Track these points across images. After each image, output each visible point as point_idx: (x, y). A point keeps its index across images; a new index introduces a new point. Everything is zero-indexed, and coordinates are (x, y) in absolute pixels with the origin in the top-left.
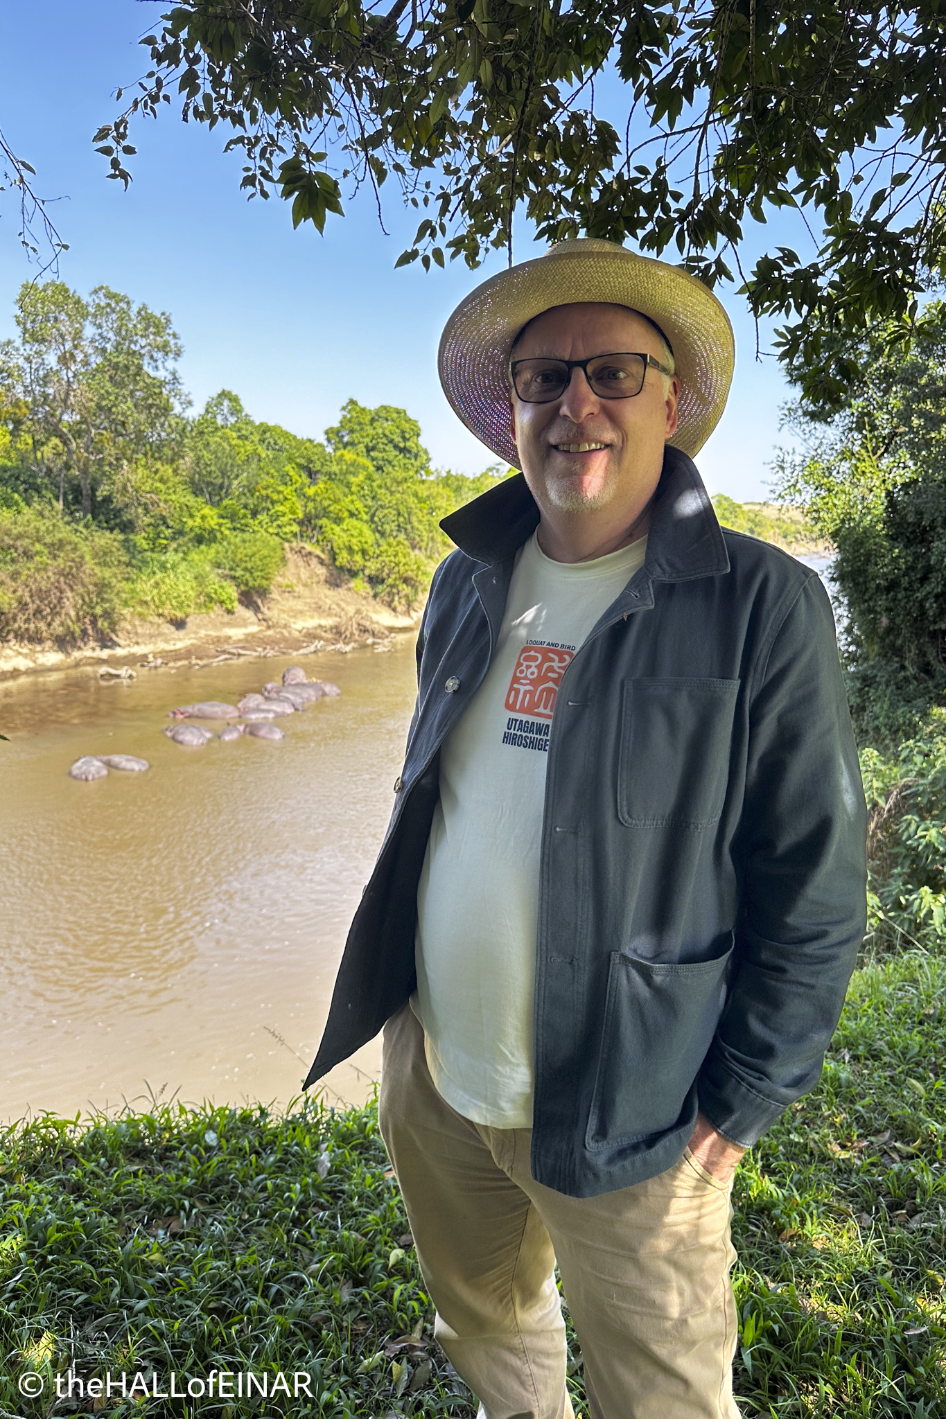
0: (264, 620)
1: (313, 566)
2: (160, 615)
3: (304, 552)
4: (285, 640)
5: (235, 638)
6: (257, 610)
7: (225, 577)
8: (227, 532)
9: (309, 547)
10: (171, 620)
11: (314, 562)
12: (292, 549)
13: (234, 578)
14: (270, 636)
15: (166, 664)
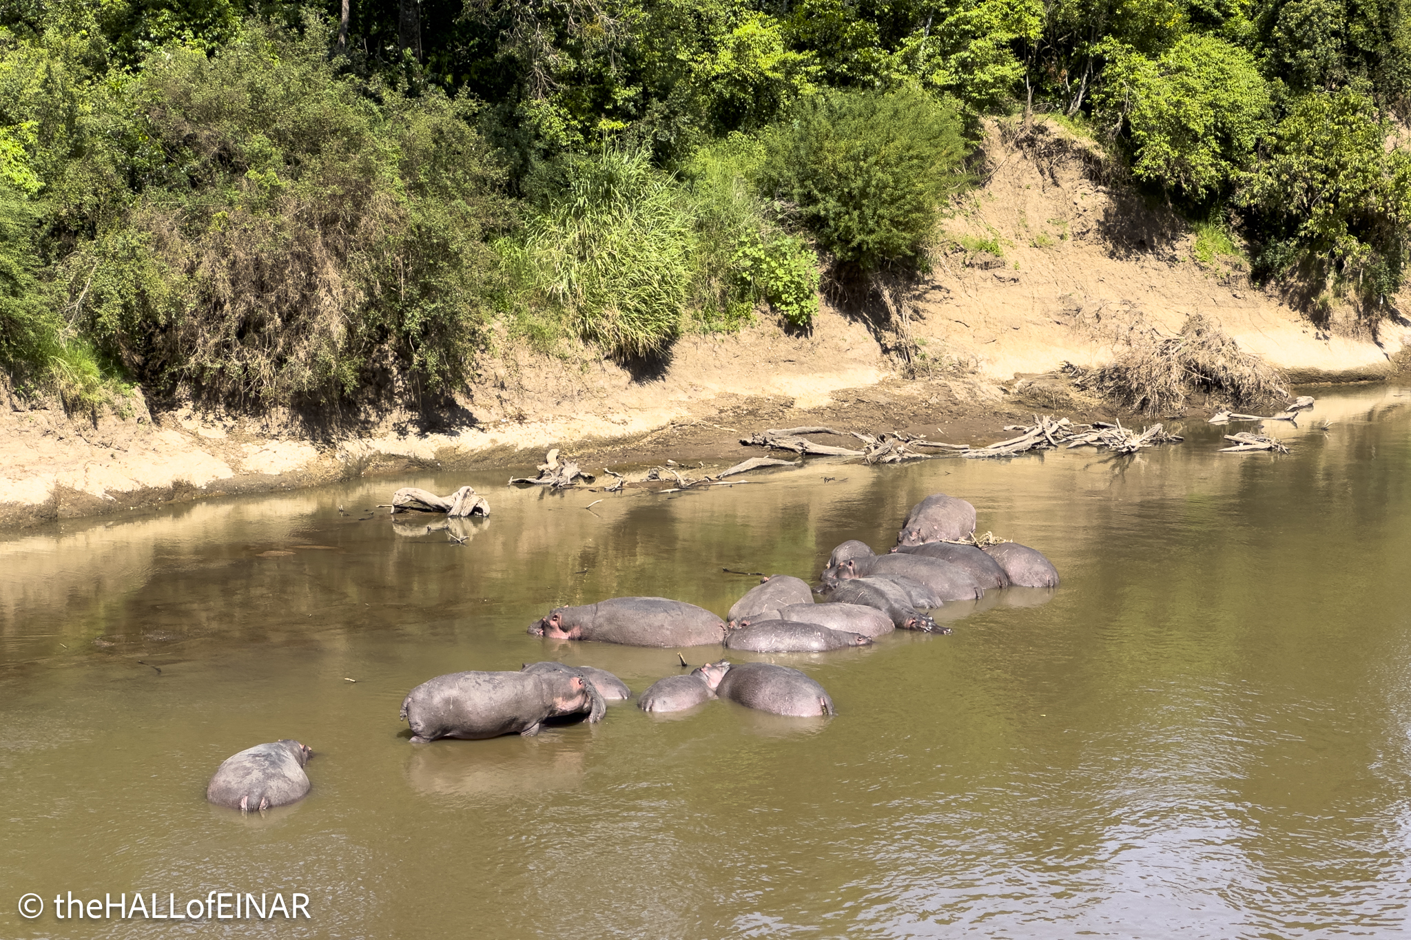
0: (897, 349)
1: (1066, 186)
2: (588, 336)
3: (1042, 141)
4: (954, 410)
5: (800, 404)
6: (880, 320)
7: (788, 223)
8: (809, 89)
9: (1058, 126)
10: (620, 350)
11: (1071, 172)
12: (1006, 134)
13: (815, 223)
14: (911, 399)
15: (590, 479)
